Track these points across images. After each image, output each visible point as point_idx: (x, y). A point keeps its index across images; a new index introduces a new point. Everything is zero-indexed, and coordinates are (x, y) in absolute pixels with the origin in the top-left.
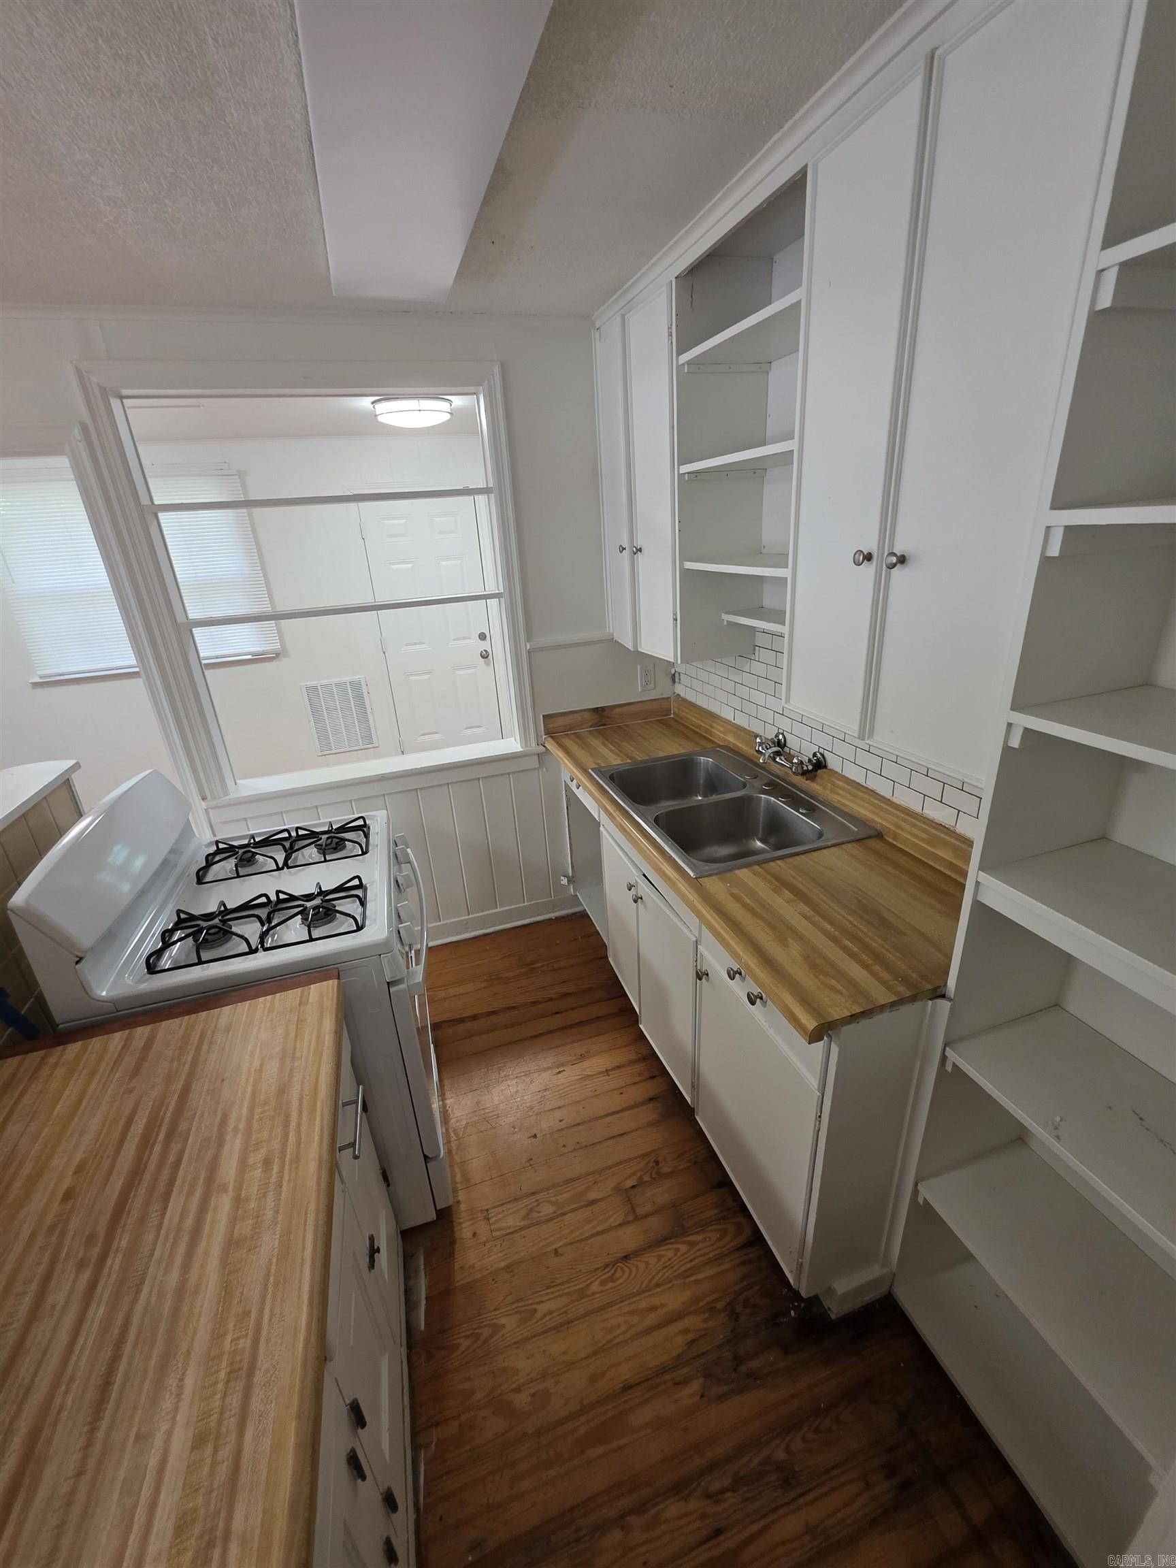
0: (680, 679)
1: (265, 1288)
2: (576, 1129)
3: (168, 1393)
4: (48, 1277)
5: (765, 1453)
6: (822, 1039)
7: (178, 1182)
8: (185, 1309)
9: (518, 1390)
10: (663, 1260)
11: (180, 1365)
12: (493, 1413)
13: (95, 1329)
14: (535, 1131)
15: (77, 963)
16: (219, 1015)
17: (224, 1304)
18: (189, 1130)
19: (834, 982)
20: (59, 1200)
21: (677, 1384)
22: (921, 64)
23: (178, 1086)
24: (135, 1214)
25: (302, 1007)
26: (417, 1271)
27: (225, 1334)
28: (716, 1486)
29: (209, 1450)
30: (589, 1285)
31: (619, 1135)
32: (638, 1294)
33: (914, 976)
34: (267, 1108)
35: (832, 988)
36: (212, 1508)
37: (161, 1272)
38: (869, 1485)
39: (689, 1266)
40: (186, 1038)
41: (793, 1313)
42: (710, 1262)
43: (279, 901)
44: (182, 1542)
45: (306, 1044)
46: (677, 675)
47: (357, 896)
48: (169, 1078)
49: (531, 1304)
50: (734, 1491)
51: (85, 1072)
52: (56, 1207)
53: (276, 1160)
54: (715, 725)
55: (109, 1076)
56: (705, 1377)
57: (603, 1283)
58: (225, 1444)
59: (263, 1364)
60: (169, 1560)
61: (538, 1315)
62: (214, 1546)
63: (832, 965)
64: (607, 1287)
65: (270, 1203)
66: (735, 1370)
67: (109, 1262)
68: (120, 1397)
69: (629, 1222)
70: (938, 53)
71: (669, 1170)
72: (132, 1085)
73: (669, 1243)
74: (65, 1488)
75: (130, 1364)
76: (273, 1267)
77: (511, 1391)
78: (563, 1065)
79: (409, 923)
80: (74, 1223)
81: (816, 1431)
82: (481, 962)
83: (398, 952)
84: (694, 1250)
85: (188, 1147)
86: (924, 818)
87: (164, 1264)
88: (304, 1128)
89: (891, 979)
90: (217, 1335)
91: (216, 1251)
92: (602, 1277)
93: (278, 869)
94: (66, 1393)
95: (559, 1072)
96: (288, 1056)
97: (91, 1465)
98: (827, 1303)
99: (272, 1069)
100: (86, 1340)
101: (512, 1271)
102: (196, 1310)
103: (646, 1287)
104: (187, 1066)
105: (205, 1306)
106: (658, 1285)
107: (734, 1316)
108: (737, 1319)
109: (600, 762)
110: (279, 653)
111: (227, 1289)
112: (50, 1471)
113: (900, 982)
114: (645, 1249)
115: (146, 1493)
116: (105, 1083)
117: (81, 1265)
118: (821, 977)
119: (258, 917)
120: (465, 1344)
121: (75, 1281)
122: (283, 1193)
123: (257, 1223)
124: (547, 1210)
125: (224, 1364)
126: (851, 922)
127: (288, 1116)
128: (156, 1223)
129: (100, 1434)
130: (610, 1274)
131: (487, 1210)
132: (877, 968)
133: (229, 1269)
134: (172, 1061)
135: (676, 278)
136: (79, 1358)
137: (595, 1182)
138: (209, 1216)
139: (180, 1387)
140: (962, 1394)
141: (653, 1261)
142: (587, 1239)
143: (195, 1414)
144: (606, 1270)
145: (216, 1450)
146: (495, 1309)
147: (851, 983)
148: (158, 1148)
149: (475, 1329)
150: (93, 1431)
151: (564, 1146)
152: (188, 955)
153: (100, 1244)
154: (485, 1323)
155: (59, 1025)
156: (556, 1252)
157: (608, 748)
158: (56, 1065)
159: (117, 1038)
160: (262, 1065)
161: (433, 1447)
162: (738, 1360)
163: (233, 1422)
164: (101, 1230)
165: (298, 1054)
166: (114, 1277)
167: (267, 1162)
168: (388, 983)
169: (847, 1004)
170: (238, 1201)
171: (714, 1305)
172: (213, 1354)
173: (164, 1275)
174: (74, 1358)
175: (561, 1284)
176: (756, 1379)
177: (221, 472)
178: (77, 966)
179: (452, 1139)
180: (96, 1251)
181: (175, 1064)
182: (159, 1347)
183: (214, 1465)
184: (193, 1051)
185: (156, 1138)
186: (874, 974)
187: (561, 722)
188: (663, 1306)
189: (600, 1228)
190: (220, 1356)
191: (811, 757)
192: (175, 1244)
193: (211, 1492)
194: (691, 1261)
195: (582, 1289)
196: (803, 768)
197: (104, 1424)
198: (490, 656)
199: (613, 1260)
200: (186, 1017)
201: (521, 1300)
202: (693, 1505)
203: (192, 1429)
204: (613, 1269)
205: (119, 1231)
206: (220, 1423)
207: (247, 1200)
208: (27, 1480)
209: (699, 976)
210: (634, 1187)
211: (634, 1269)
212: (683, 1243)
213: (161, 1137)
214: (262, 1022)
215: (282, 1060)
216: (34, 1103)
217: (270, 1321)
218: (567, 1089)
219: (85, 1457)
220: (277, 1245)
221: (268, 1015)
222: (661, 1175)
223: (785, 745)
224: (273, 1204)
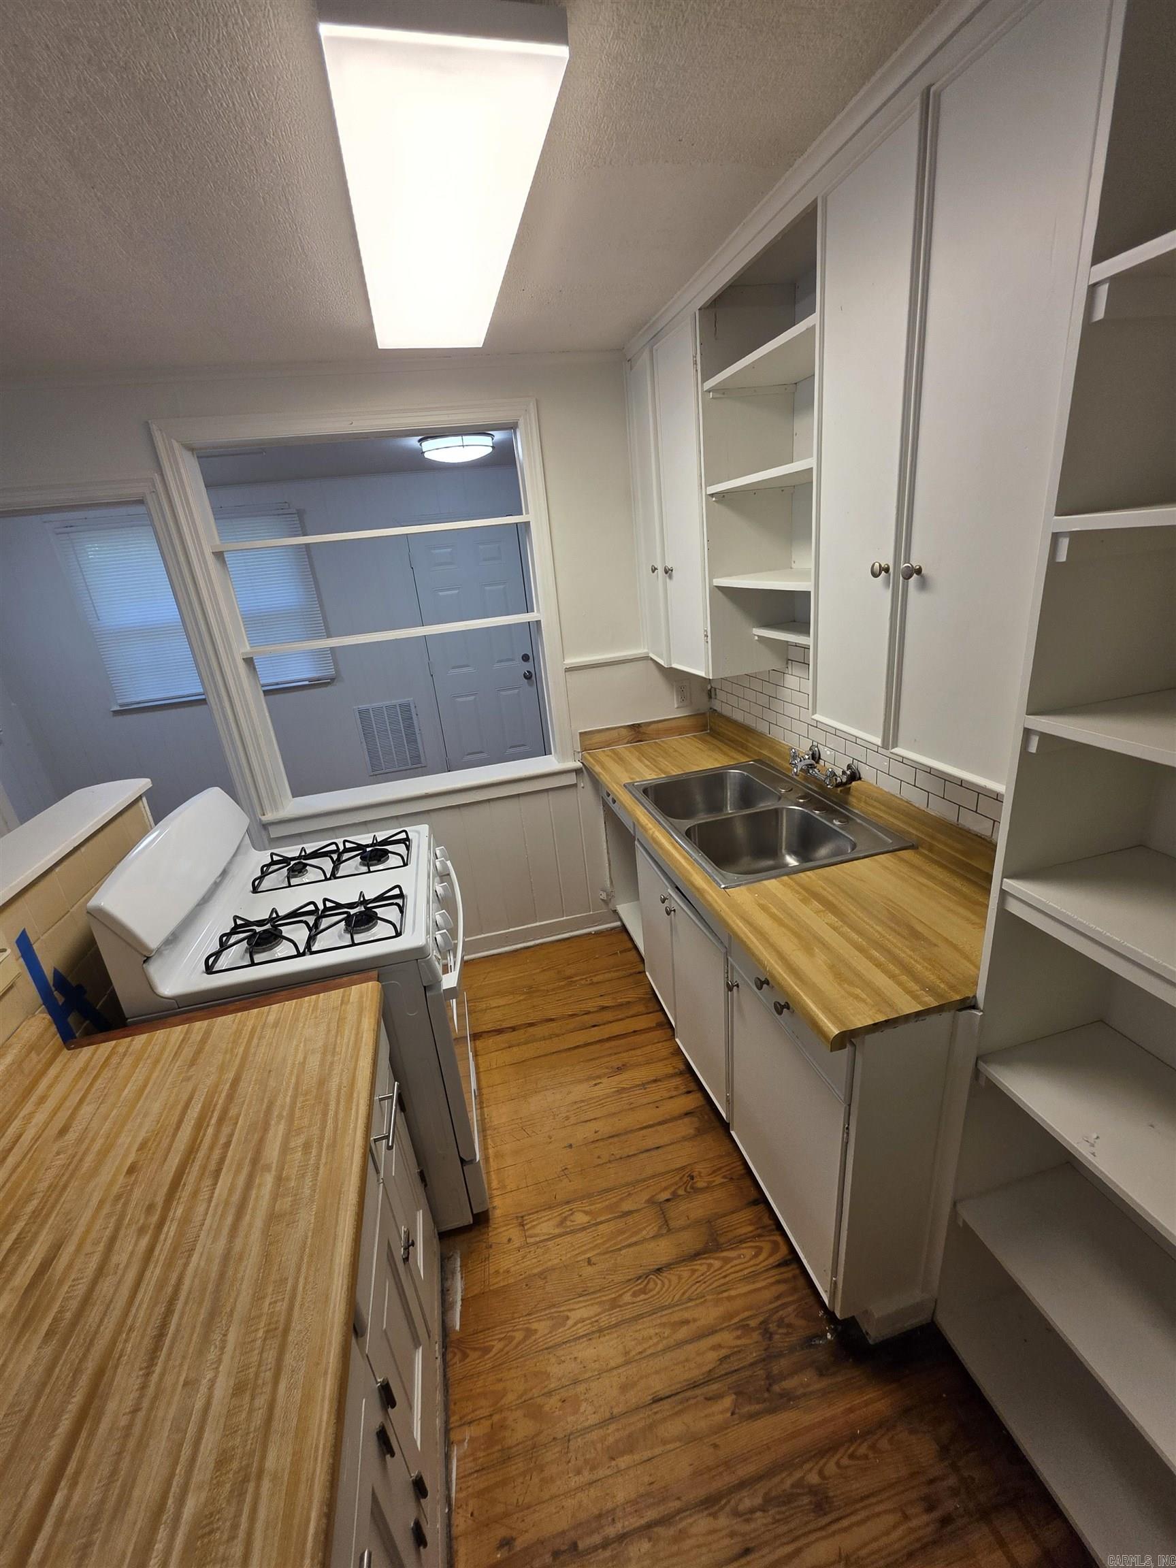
0: (716, 695)
1: (302, 1258)
2: (611, 1140)
3: (213, 1347)
4: (113, 1239)
5: (798, 1475)
6: (845, 1048)
7: (227, 1162)
8: (230, 1273)
9: (549, 1394)
10: (697, 1274)
11: (224, 1322)
12: (525, 1416)
13: (151, 1287)
14: (571, 1142)
15: (145, 962)
16: (269, 1012)
17: (264, 1272)
18: (238, 1115)
19: (858, 991)
20: (124, 1174)
21: (708, 1399)
22: (917, 101)
23: (230, 1075)
24: (189, 1189)
25: (343, 1007)
26: (453, 1273)
27: (264, 1298)
28: (747, 1503)
29: (247, 1398)
30: (621, 1296)
31: (654, 1148)
32: (669, 1308)
33: (942, 986)
34: (308, 1097)
35: (857, 997)
36: (248, 1447)
37: (210, 1241)
38: (906, 1518)
39: (722, 1281)
40: (238, 1033)
41: (829, 1336)
42: (745, 1279)
43: (326, 909)
44: (220, 1476)
45: (345, 1040)
46: (713, 690)
47: (397, 904)
48: (222, 1069)
49: (564, 1311)
50: (764, 1511)
51: (149, 1061)
52: (121, 1179)
53: (315, 1144)
54: (750, 739)
55: (170, 1065)
56: (735, 1394)
57: (635, 1295)
58: (261, 1394)
59: (296, 1326)
60: (210, 1490)
61: (570, 1322)
62: (249, 1481)
63: (858, 975)
64: (638, 1299)
65: (308, 1181)
66: (768, 1390)
67: (165, 1229)
68: (171, 1348)
69: (662, 1235)
70: (932, 90)
71: (705, 1185)
72: (190, 1074)
73: (704, 1258)
74: (123, 1421)
75: (181, 1318)
76: (309, 1240)
77: (543, 1395)
78: (599, 1077)
79: (445, 931)
80: (137, 1193)
81: (852, 1457)
82: (522, 975)
83: (434, 958)
84: (729, 1266)
85: (237, 1130)
86: (960, 828)
87: (213, 1233)
88: (341, 1116)
89: (918, 988)
90: (258, 1298)
91: (259, 1223)
92: (634, 1289)
93: (326, 879)
94: (126, 1341)
95: (596, 1085)
96: (329, 1050)
97: (145, 1404)
98: (865, 1327)
99: (314, 1062)
100: (144, 1296)
101: (545, 1278)
102: (239, 1276)
103: (678, 1301)
104: (239, 1057)
105: (248, 1271)
106: (690, 1300)
107: (768, 1334)
108: (770, 1338)
109: (634, 776)
110: (334, 679)
111: (267, 1258)
112: (112, 1406)
113: (927, 992)
114: (677, 1263)
115: (192, 1429)
116: (167, 1071)
117: (142, 1231)
118: (846, 986)
119: (307, 923)
120: (498, 1346)
121: (136, 1245)
122: (320, 1175)
123: (295, 1200)
124: (581, 1219)
125: (262, 1324)
126: (879, 933)
127: (327, 1105)
128: (206, 1197)
129: (155, 1377)
130: (642, 1286)
131: (522, 1217)
132: (904, 978)
133: (270, 1242)
134: (226, 1053)
135: (700, 309)
136: (137, 1310)
137: (629, 1194)
138: (254, 1192)
139: (224, 1340)
140: (1009, 1429)
141: (686, 1274)
142: (620, 1249)
143: (236, 1365)
144: (639, 1281)
145: (253, 1398)
146: (528, 1314)
147: (877, 992)
148: (210, 1131)
149: (508, 1332)
150: (148, 1375)
151: (599, 1157)
152: (242, 958)
153: (158, 1213)
154: (518, 1327)
155: (127, 1019)
156: (589, 1262)
157: (644, 764)
158: (125, 1055)
159: (178, 1032)
160: (305, 1058)
161: (466, 1444)
162: (771, 1379)
163: (269, 1375)
164: (160, 1200)
165: (337, 1050)
166: (169, 1241)
167: (307, 1146)
168: (425, 987)
169: (871, 1013)
170: (279, 1179)
171: (748, 1322)
172: (253, 1314)
173: (213, 1242)
174: (134, 1310)
175: (593, 1293)
176: (789, 1400)
177: (281, 512)
178: (144, 965)
179: (490, 1146)
180: (155, 1219)
181: (228, 1056)
182: (207, 1304)
183: (251, 1411)
184: (244, 1044)
185: (209, 1122)
186: (900, 984)
187: (597, 738)
188: (695, 1320)
189: (634, 1239)
190: (260, 1316)
191: (846, 769)
192: (223, 1216)
193: (248, 1434)
194: (725, 1277)
195: (615, 1298)
196: (836, 780)
197: (158, 1369)
198: (534, 678)
199: (645, 1272)
200: (239, 1014)
201: (554, 1306)
202: (723, 1521)
203: (233, 1379)
204: (646, 1282)
205: (175, 1203)
206: (257, 1375)
207: (288, 1179)
208: (92, 1412)
209: (730, 988)
210: (668, 1200)
211: (666, 1282)
212: (716, 1259)
213: (213, 1121)
214: (306, 1019)
215: (324, 1054)
216: (105, 1088)
217: (304, 1288)
218: (603, 1101)
219: (141, 1397)
220: (313, 1221)
221: (312, 1013)
222: (696, 1190)
223: (820, 758)
224: (310, 1184)
